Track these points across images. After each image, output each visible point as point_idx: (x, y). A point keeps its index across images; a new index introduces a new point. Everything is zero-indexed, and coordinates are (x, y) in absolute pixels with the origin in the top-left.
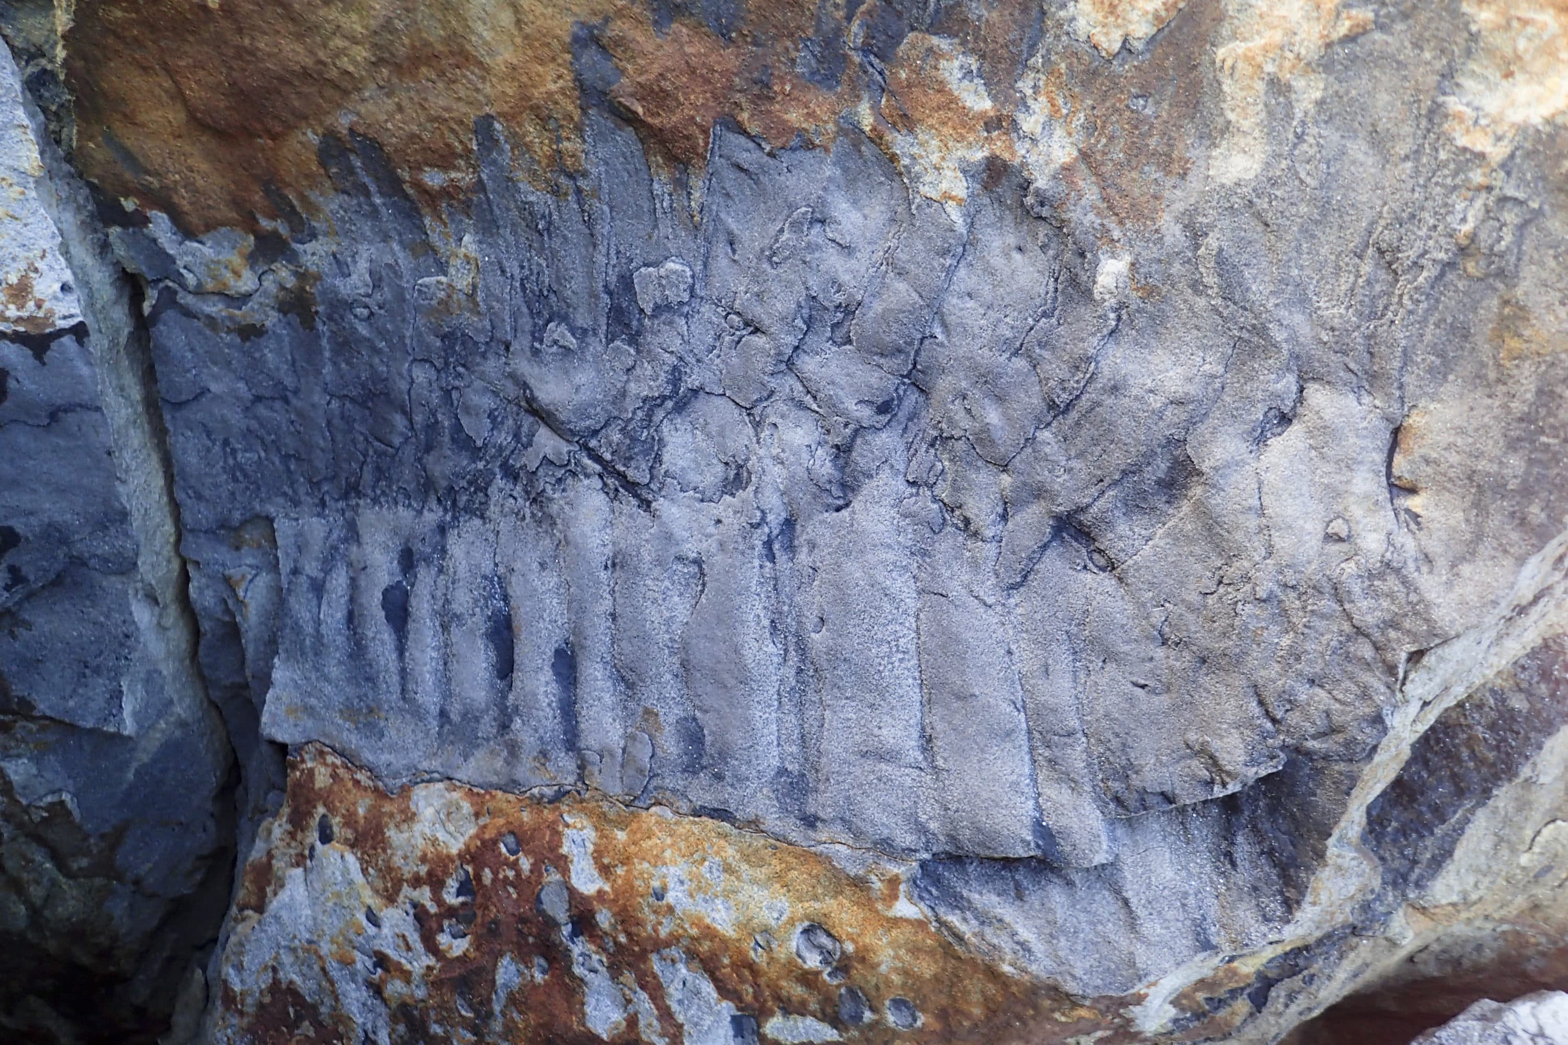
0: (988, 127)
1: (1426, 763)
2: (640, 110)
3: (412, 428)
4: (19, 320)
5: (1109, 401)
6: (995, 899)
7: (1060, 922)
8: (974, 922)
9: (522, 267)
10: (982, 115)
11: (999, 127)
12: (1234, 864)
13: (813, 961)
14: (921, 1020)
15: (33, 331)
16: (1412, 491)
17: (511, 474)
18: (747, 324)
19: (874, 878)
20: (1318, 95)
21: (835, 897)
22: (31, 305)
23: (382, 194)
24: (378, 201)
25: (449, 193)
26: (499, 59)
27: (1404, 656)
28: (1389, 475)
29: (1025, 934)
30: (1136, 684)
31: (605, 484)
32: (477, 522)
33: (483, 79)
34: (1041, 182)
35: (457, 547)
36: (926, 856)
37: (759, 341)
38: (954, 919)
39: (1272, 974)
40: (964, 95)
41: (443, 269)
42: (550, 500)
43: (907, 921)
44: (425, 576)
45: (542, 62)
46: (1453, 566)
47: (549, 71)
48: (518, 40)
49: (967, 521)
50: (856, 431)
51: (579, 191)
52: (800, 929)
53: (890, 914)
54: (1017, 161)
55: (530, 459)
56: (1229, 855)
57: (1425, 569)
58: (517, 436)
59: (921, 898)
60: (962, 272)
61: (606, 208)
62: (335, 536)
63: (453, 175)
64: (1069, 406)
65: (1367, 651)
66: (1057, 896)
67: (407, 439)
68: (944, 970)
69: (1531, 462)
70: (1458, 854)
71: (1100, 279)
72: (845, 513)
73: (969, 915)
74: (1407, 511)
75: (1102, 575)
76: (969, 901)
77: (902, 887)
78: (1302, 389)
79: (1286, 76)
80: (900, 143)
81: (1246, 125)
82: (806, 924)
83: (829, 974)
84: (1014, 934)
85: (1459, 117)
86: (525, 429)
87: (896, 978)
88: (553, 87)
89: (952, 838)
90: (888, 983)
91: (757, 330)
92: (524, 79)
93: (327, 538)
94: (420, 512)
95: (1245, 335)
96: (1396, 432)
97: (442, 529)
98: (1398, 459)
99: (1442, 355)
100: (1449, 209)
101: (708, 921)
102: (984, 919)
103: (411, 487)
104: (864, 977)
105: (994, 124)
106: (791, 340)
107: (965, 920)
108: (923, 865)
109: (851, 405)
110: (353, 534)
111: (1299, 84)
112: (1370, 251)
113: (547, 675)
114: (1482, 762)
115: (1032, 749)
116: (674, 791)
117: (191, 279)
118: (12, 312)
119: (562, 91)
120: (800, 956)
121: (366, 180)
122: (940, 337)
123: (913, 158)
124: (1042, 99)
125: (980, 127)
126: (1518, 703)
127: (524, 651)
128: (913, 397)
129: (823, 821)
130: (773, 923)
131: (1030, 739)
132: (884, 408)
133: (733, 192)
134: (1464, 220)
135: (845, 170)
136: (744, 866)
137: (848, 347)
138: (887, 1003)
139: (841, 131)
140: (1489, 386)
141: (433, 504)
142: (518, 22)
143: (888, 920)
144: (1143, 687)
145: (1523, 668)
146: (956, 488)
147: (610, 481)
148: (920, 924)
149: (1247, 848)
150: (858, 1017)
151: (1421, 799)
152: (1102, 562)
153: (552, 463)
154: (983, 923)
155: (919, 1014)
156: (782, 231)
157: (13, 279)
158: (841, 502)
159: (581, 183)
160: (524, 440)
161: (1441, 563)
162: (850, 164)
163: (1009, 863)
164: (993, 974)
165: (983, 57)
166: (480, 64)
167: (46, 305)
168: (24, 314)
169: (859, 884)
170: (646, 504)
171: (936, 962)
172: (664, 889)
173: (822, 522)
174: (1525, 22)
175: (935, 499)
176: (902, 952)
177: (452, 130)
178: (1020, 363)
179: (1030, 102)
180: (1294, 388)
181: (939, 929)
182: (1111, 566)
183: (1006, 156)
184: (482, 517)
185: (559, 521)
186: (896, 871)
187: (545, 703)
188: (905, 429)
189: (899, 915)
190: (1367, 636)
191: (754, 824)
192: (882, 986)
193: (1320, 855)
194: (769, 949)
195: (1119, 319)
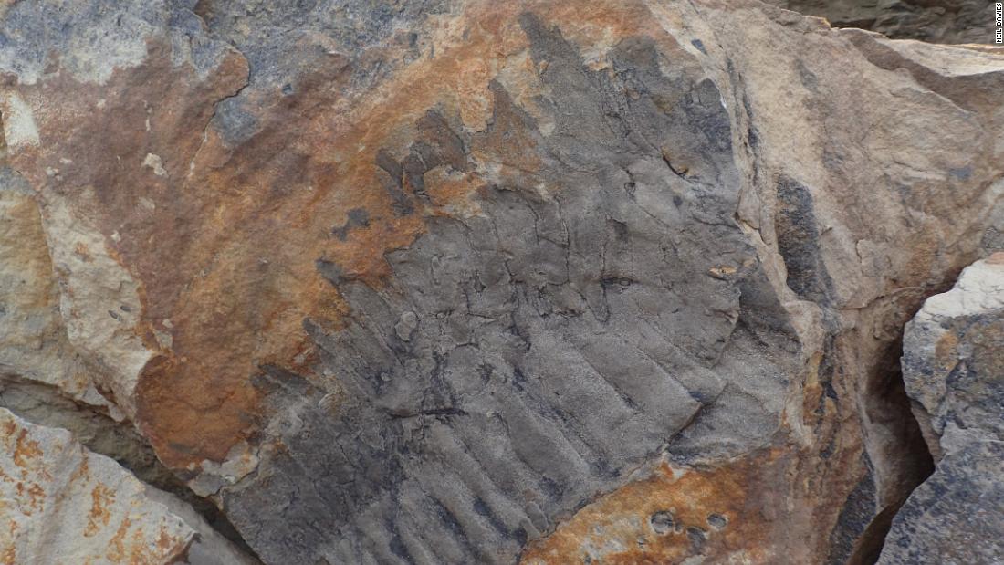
0: (469, 181)
1: (790, 255)
2: (356, 271)
3: (354, 467)
4: (171, 552)
5: (579, 228)
6: (703, 438)
7: (732, 423)
8: (706, 455)
9: (353, 365)
10: (465, 178)
11: (473, 178)
12: (766, 345)
13: (666, 531)
14: (726, 517)
15: (179, 552)
16: (687, 171)
17: (404, 450)
18: (445, 313)
19: (656, 472)
20: (550, 91)
21: (651, 495)
22: (171, 542)
23: (284, 382)
24: (284, 386)
25: (308, 360)
26: (297, 296)
27: (733, 219)
28: (676, 172)
29: (726, 440)
30: (675, 312)
31: (442, 420)
32: (405, 482)
33: (295, 307)
34: (499, 182)
35: (404, 500)
36: (667, 445)
37: (455, 314)
38: (698, 460)
39: (825, 379)
40: (455, 178)
41: (324, 392)
42: (426, 446)
43: (683, 478)
44: (401, 523)
45: (311, 284)
46: (717, 180)
47: (316, 286)
48: (299, 284)
49: (573, 311)
50: (512, 316)
51: (354, 318)
52: (650, 522)
53: (675, 481)
54: (486, 183)
55: (408, 436)
56: (761, 343)
57: (711, 188)
58: (396, 433)
59: (680, 464)
60: (500, 231)
61: (368, 317)
62: (353, 542)
63: (306, 352)
64: (569, 241)
65: (724, 228)
66: (722, 415)
67: (355, 472)
68: (714, 486)
69: (704, 132)
70: (833, 277)
71: (542, 194)
72: (532, 348)
73: (701, 453)
74: (691, 177)
75: (630, 287)
76: (696, 448)
77: (670, 466)
78: (628, 171)
79: (538, 94)
80: (447, 210)
81: (540, 115)
82: (650, 517)
83: (677, 530)
84: (722, 445)
85: (592, 64)
86: (397, 427)
87: (701, 507)
88: (321, 289)
89: (669, 428)
90: (701, 512)
91: (451, 312)
92: (309, 295)
93: (351, 545)
94: (380, 500)
95: (597, 171)
96: (664, 158)
97: (394, 499)
98: (673, 166)
99: (653, 126)
100: (612, 88)
101: (615, 553)
102: (708, 450)
103: (370, 491)
104: (689, 518)
105: (470, 179)
106: (464, 305)
107: (702, 457)
108: (668, 449)
109: (501, 308)
110: (360, 533)
111: (543, 93)
112: (606, 117)
113: (476, 517)
114: (804, 237)
115: (665, 368)
116: (559, 513)
117: (232, 479)
118: (166, 551)
119: (326, 288)
120: (659, 533)
121: (276, 381)
122: (511, 258)
123: (455, 210)
124: (479, 159)
125: (467, 183)
126: (792, 209)
127: (460, 515)
128: (520, 287)
129: (620, 468)
130: (638, 528)
131: (661, 365)
132: (513, 300)
133: (406, 272)
134: (620, 88)
135: (437, 233)
136: (609, 516)
137: (485, 289)
138: (707, 522)
139: (426, 222)
140: (672, 123)
141: (383, 491)
142: (296, 278)
143: (676, 484)
144: (677, 310)
145: (782, 197)
146: (560, 304)
147: (443, 417)
148: (688, 475)
149: (763, 334)
150: (703, 540)
151: (801, 268)
152: (626, 283)
153: (416, 430)
154: (709, 452)
155: (723, 515)
156: (432, 271)
157: (159, 538)
158: (527, 345)
159: (353, 314)
160: (399, 432)
161: (714, 182)
162: (437, 230)
163: (696, 419)
164: (730, 468)
165: (450, 163)
166: (291, 303)
167: (177, 537)
168: (171, 548)
169: (653, 479)
170: (462, 413)
171: (708, 485)
172: (587, 555)
173: (527, 358)
174: (584, 29)
175: (557, 314)
176: (693, 493)
177: (296, 335)
178: (542, 242)
179: (476, 163)
180: (625, 173)
181: (698, 471)
182: (631, 281)
183: (482, 184)
184: (405, 479)
185: (435, 451)
186: (662, 461)
187: (484, 528)
188: (527, 300)
189: (678, 477)
190: (718, 224)
191: (598, 495)
192: (699, 516)
193: (783, 311)
194: (646, 541)
195: (558, 201)
